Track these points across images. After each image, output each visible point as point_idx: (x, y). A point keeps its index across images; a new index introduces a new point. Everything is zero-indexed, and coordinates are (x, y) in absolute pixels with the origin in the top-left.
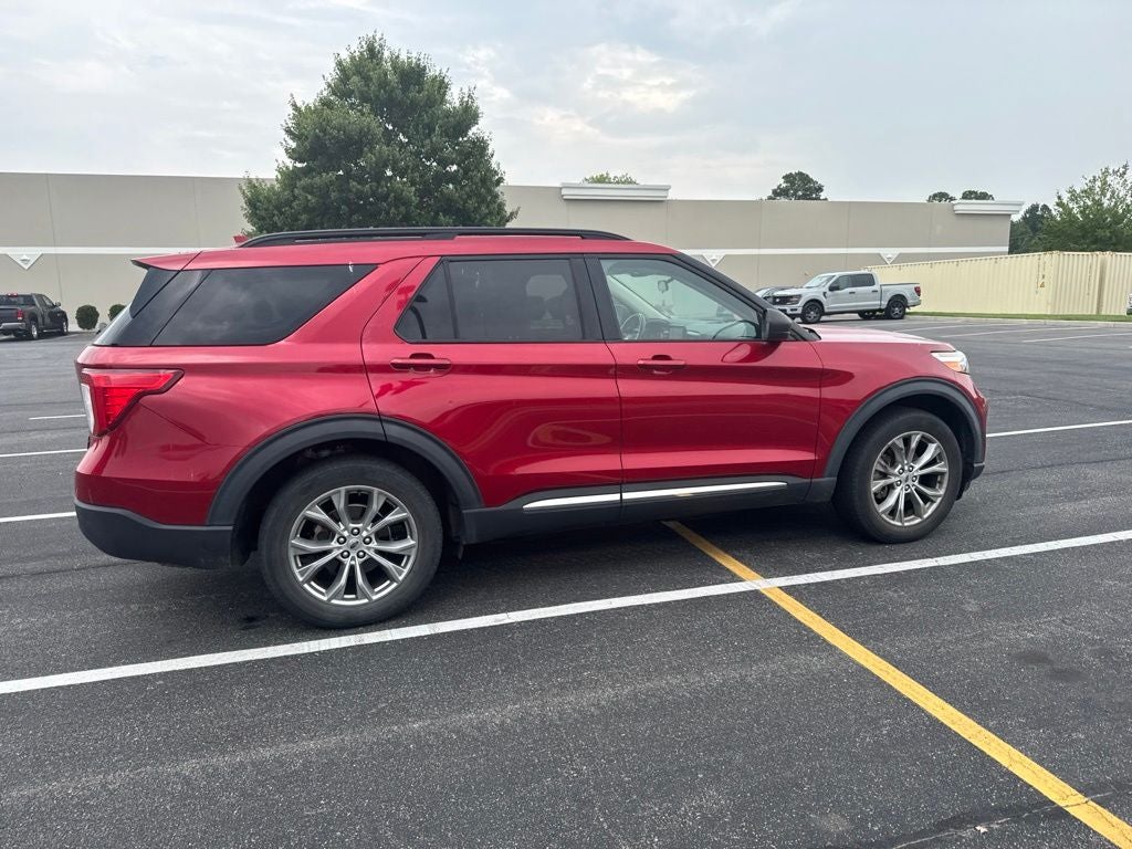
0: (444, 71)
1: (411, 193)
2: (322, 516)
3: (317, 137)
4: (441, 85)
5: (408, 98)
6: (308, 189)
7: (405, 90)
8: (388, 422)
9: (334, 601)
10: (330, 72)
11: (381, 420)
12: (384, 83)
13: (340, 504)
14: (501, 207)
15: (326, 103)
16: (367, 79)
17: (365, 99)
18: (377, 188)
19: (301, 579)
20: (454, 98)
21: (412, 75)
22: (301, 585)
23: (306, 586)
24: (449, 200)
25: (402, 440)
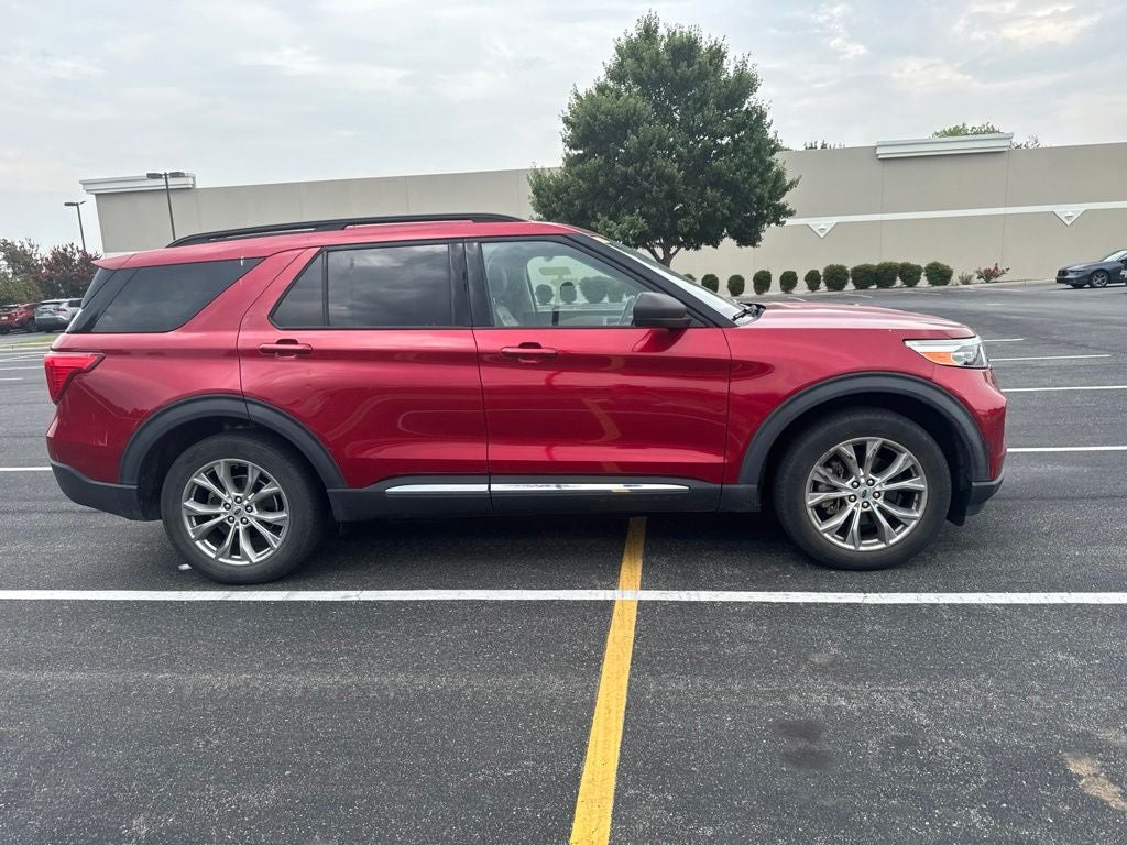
0: (720, 40)
1: (673, 168)
2: (207, 484)
3: (588, 124)
4: (717, 55)
5: (676, 73)
6: (580, 175)
7: (676, 66)
8: (251, 402)
9: (221, 560)
10: (610, 57)
11: (244, 401)
12: (655, 63)
13: (222, 474)
14: (780, 175)
15: (602, 89)
16: (640, 60)
17: (638, 80)
18: (641, 168)
19: (193, 537)
20: (730, 68)
21: (685, 49)
22: (193, 541)
23: (198, 543)
24: (718, 174)
25: (264, 420)
